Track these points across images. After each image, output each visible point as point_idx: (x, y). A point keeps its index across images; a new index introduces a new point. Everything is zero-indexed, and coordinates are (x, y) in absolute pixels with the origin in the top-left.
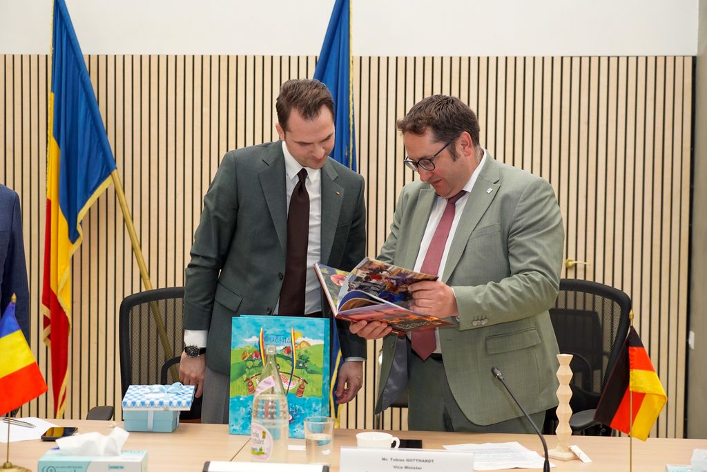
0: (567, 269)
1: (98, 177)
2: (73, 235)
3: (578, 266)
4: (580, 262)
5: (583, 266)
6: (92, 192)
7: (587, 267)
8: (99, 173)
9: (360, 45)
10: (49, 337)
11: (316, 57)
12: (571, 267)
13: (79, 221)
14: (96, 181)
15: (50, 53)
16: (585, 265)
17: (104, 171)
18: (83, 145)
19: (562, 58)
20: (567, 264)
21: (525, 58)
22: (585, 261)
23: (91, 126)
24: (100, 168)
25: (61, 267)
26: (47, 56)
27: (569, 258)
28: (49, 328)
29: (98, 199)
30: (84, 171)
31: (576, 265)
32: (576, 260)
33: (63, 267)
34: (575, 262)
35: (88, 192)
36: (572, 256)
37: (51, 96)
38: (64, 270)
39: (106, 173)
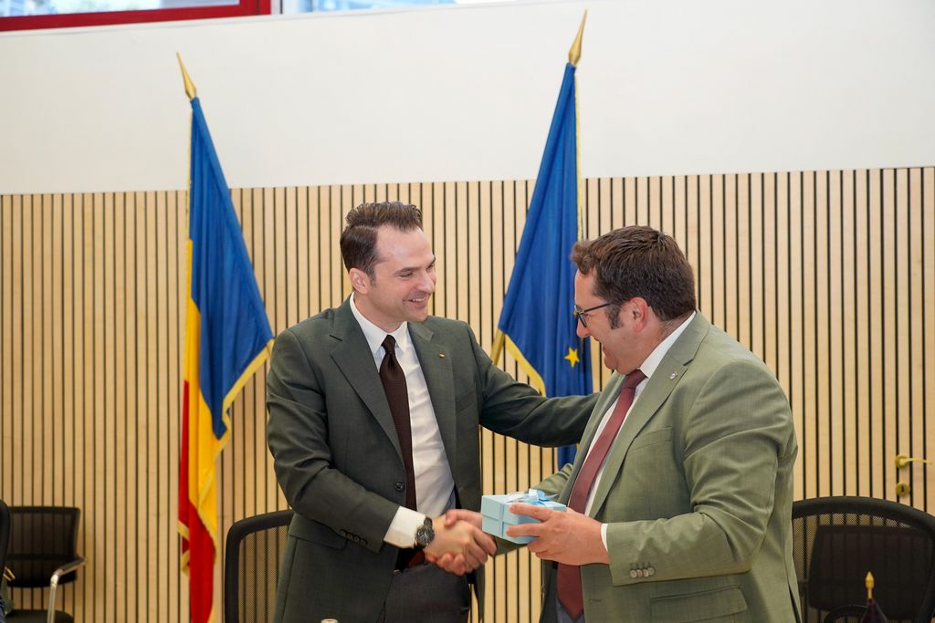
0: (898, 470)
1: (250, 350)
2: (218, 429)
3: (915, 466)
4: (917, 459)
5: (922, 465)
6: (242, 371)
7: (928, 466)
8: (251, 345)
10: (188, 564)
12: (903, 467)
13: (225, 409)
14: (247, 355)
16: (925, 464)
17: (258, 341)
18: (230, 309)
19: (882, 171)
20: (897, 462)
21: (828, 173)
22: (925, 458)
24: (253, 336)
25: (202, 472)
27: (901, 454)
28: (188, 553)
29: (254, 375)
30: (231, 342)
31: (911, 463)
32: (911, 456)
33: (205, 471)
34: (909, 460)
35: (238, 370)
36: (904, 451)
38: (207, 474)
39: (260, 345)
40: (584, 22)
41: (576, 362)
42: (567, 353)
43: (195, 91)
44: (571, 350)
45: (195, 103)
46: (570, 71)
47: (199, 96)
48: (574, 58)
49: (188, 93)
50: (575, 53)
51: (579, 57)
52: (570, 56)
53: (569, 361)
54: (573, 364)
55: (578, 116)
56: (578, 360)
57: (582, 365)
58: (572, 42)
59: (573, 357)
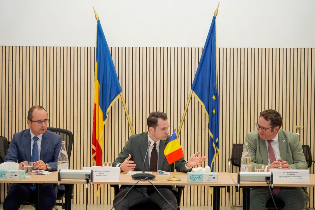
1: (114, 95)
2: (105, 118)
3: (301, 128)
7: (304, 128)
8: (115, 93)
9: (220, 43)
11: (202, 48)
12: (298, 129)
13: (107, 112)
14: (114, 96)
15: (95, 46)
17: (117, 92)
18: (109, 82)
20: (296, 128)
22: (304, 126)
23: (112, 75)
24: (115, 91)
26: (94, 47)
27: (297, 125)
28: (94, 154)
29: (115, 102)
32: (300, 126)
35: (111, 101)
37: (96, 63)
39: (117, 93)
40: (219, 5)
41: (215, 99)
42: (213, 97)
43: (98, 18)
44: (213, 96)
45: (99, 22)
46: (214, 18)
47: (99, 19)
48: (215, 15)
49: (96, 19)
50: (216, 14)
51: (217, 15)
52: (214, 14)
53: (213, 99)
54: (214, 100)
55: (216, 31)
56: (215, 98)
57: (216, 100)
58: (215, 11)
59: (214, 98)
